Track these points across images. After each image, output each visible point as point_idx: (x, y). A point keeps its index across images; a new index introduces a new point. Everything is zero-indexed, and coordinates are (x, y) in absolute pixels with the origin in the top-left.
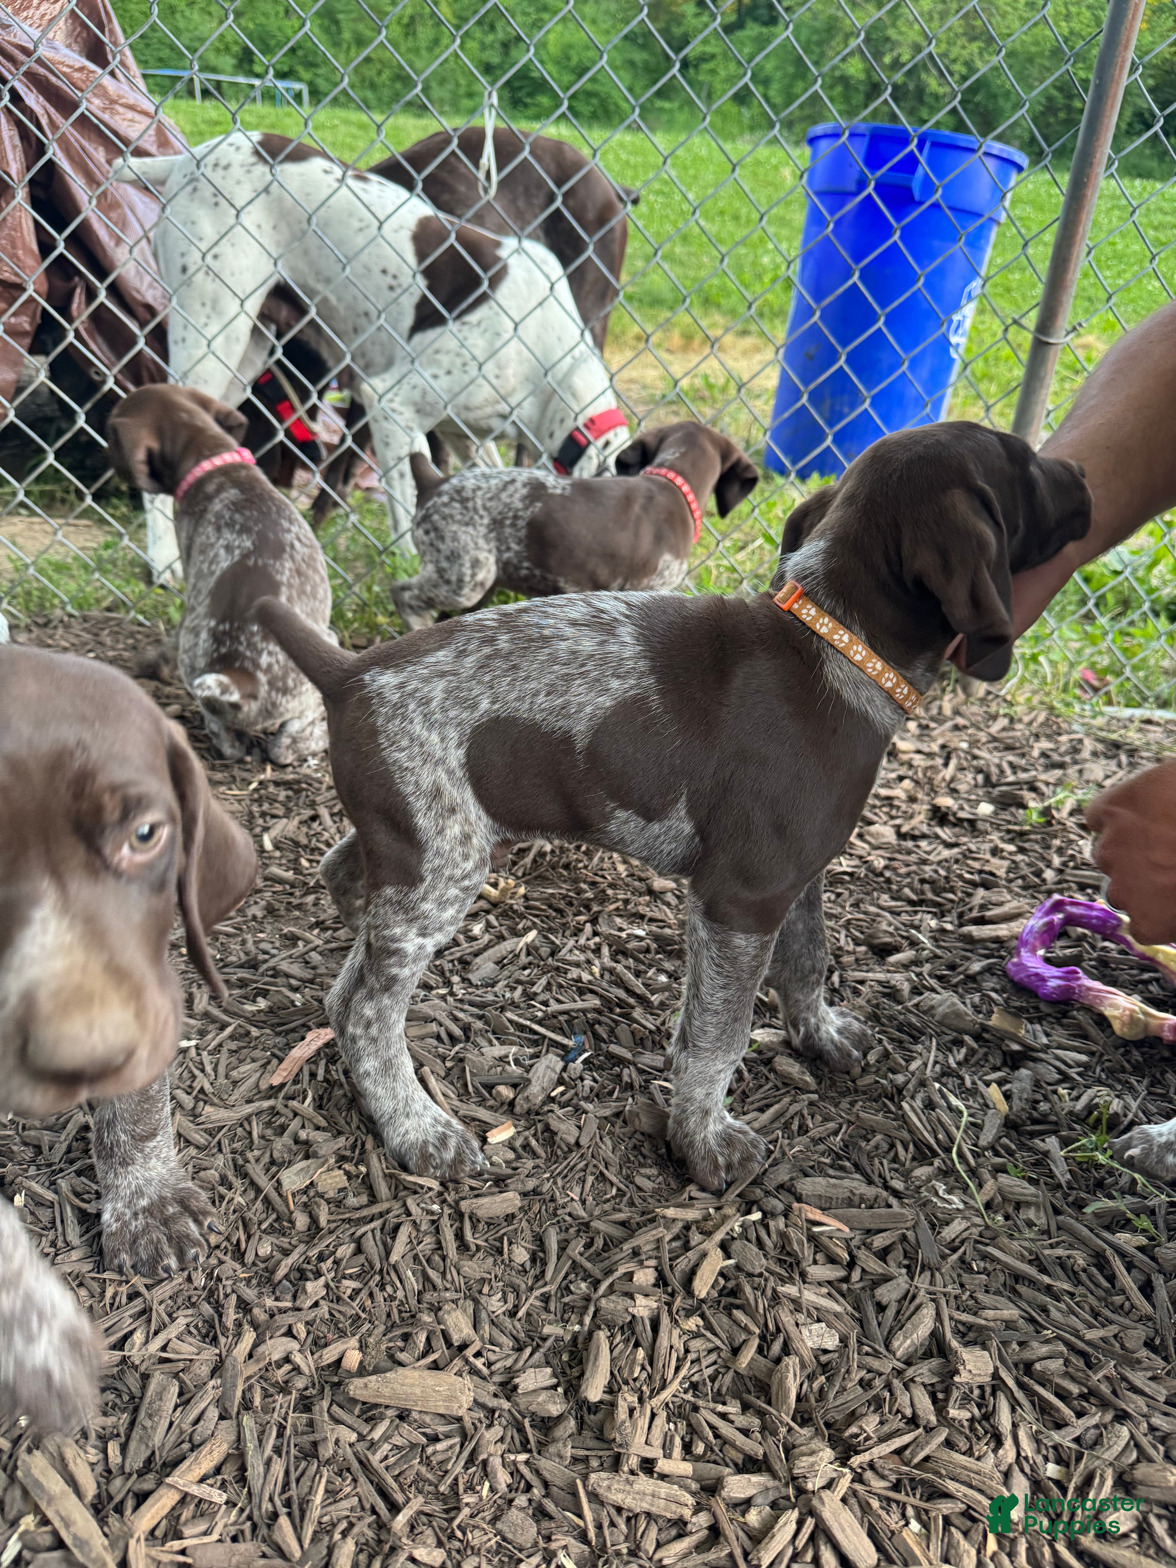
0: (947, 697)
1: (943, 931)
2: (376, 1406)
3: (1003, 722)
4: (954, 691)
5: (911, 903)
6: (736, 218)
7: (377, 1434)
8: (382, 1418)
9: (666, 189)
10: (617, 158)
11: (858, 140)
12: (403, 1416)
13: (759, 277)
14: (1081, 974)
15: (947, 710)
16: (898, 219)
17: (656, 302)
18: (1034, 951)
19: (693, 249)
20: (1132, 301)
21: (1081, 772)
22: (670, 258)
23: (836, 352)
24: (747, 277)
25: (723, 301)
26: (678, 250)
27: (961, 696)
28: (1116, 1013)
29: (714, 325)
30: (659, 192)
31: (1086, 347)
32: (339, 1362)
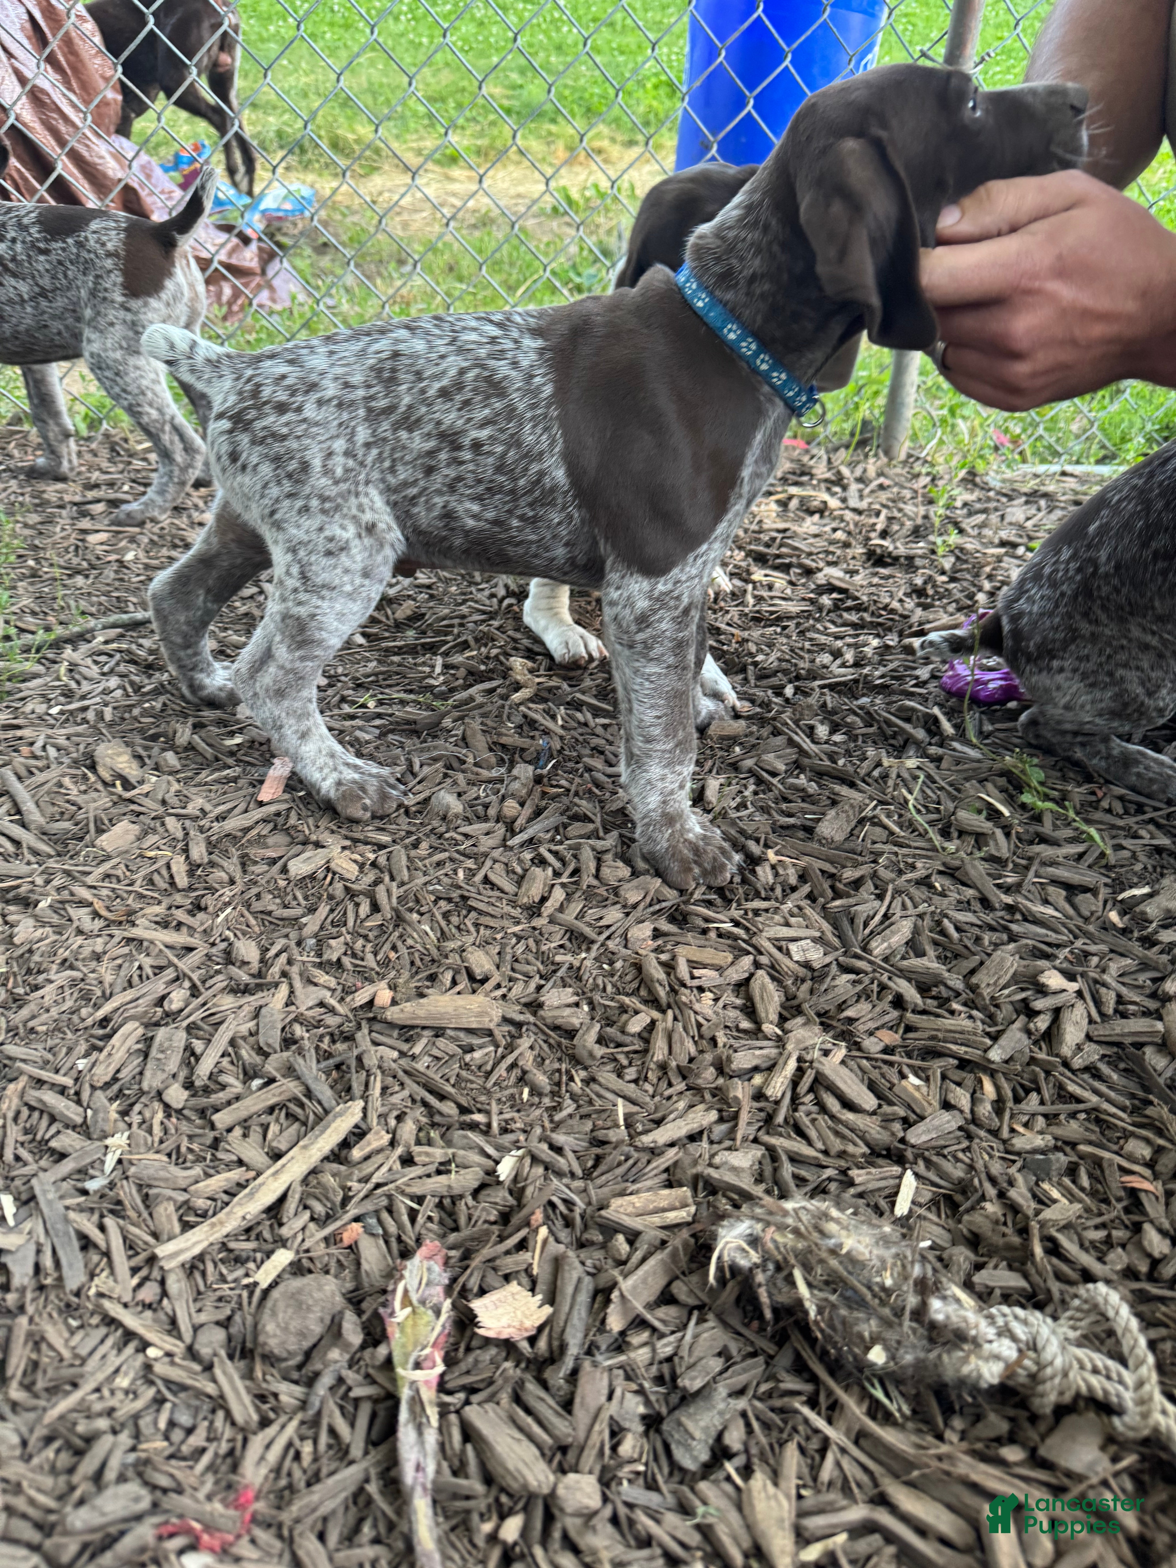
0: (871, 460)
1: (887, 647)
2: (413, 1027)
3: (924, 480)
4: (876, 455)
5: (854, 626)
7: (417, 1050)
8: (419, 1036)
12: (439, 1032)
15: (872, 471)
17: (536, 115)
21: (1002, 517)
23: (744, 97)
27: (885, 460)
29: (599, 136)
32: (371, 1003)
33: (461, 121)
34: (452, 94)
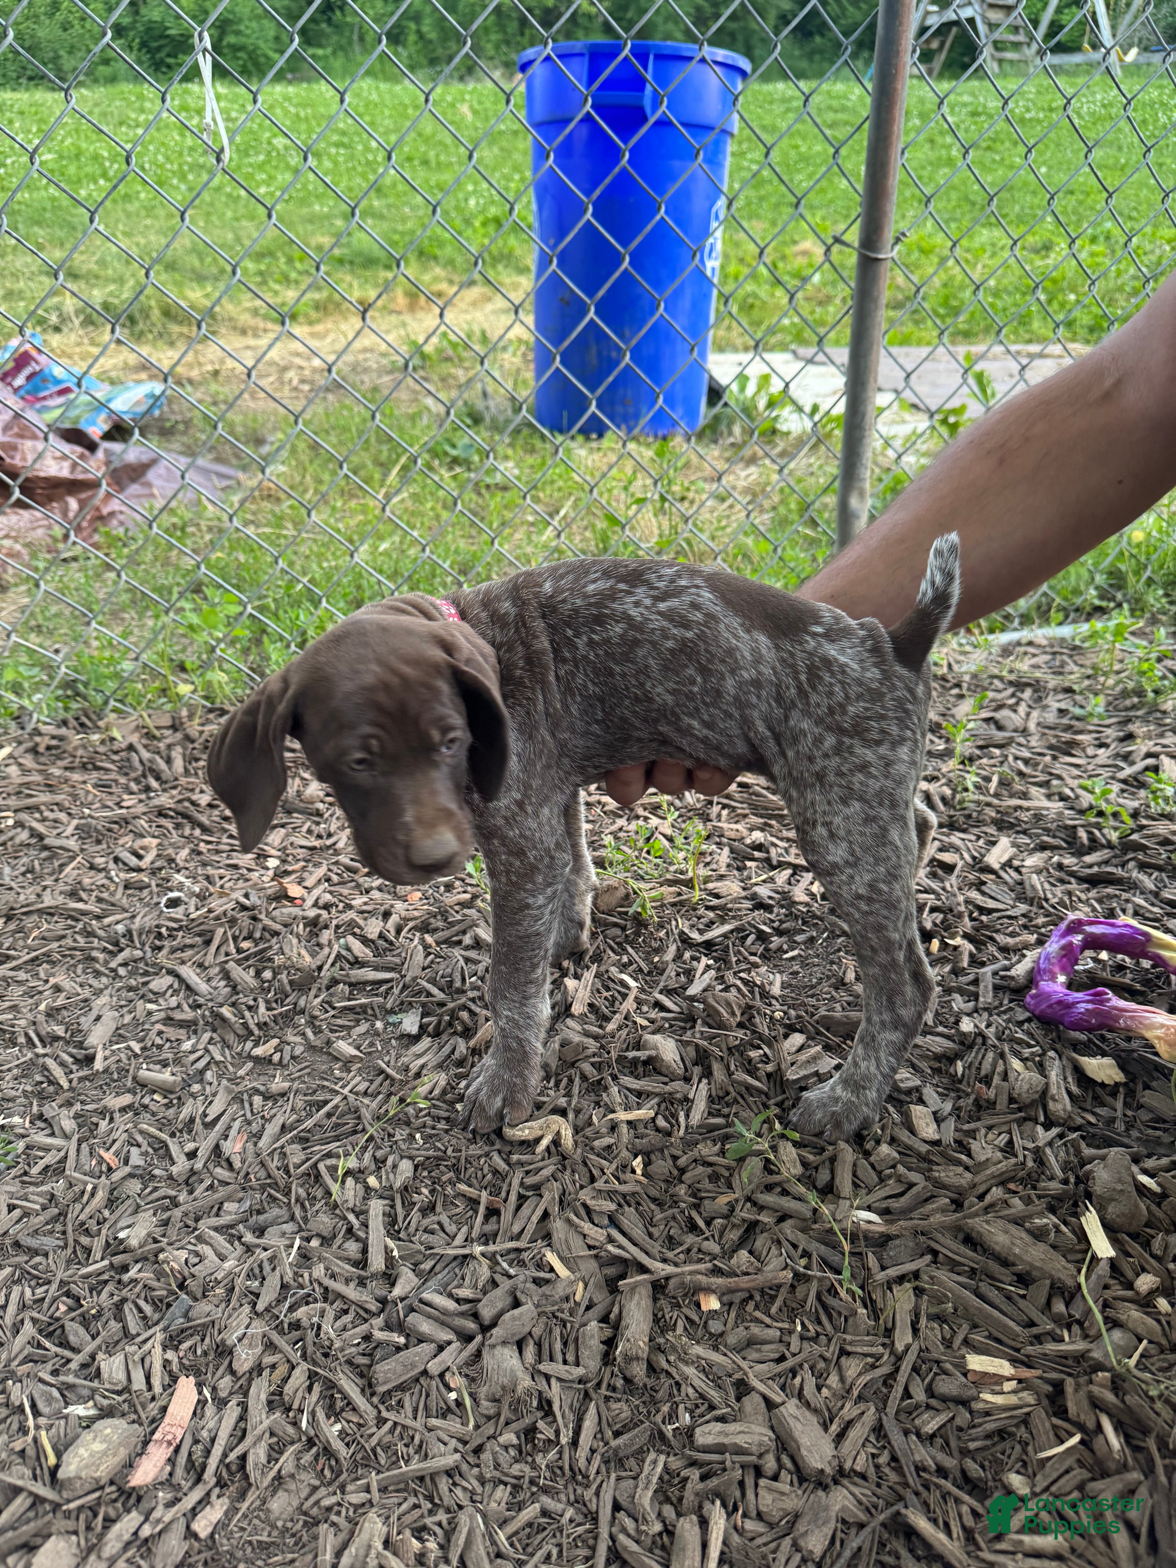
6: (425, 162)
9: (346, 140)
10: (286, 113)
11: (575, 61)
13: (468, 222)
14: (1110, 995)
16: (625, 141)
17: (369, 262)
18: (1053, 979)
19: (391, 200)
20: (831, 201)
22: (369, 213)
24: (458, 223)
25: (438, 252)
26: (376, 203)
28: (1159, 1032)
29: (436, 279)
30: (338, 145)
31: (805, 253)
33: (293, 275)
34: (281, 248)
